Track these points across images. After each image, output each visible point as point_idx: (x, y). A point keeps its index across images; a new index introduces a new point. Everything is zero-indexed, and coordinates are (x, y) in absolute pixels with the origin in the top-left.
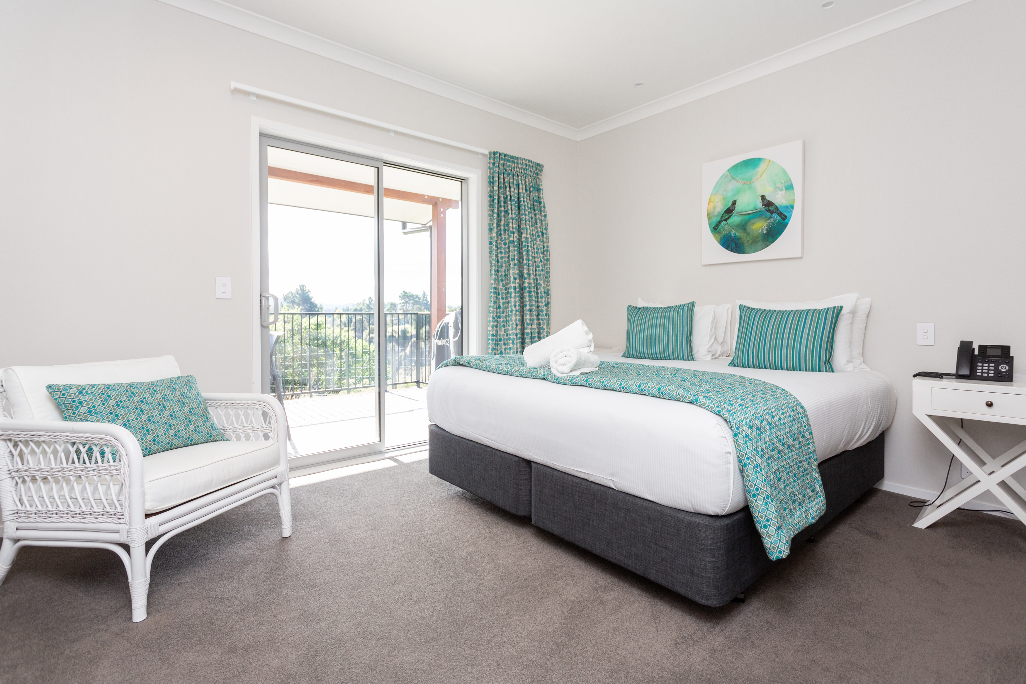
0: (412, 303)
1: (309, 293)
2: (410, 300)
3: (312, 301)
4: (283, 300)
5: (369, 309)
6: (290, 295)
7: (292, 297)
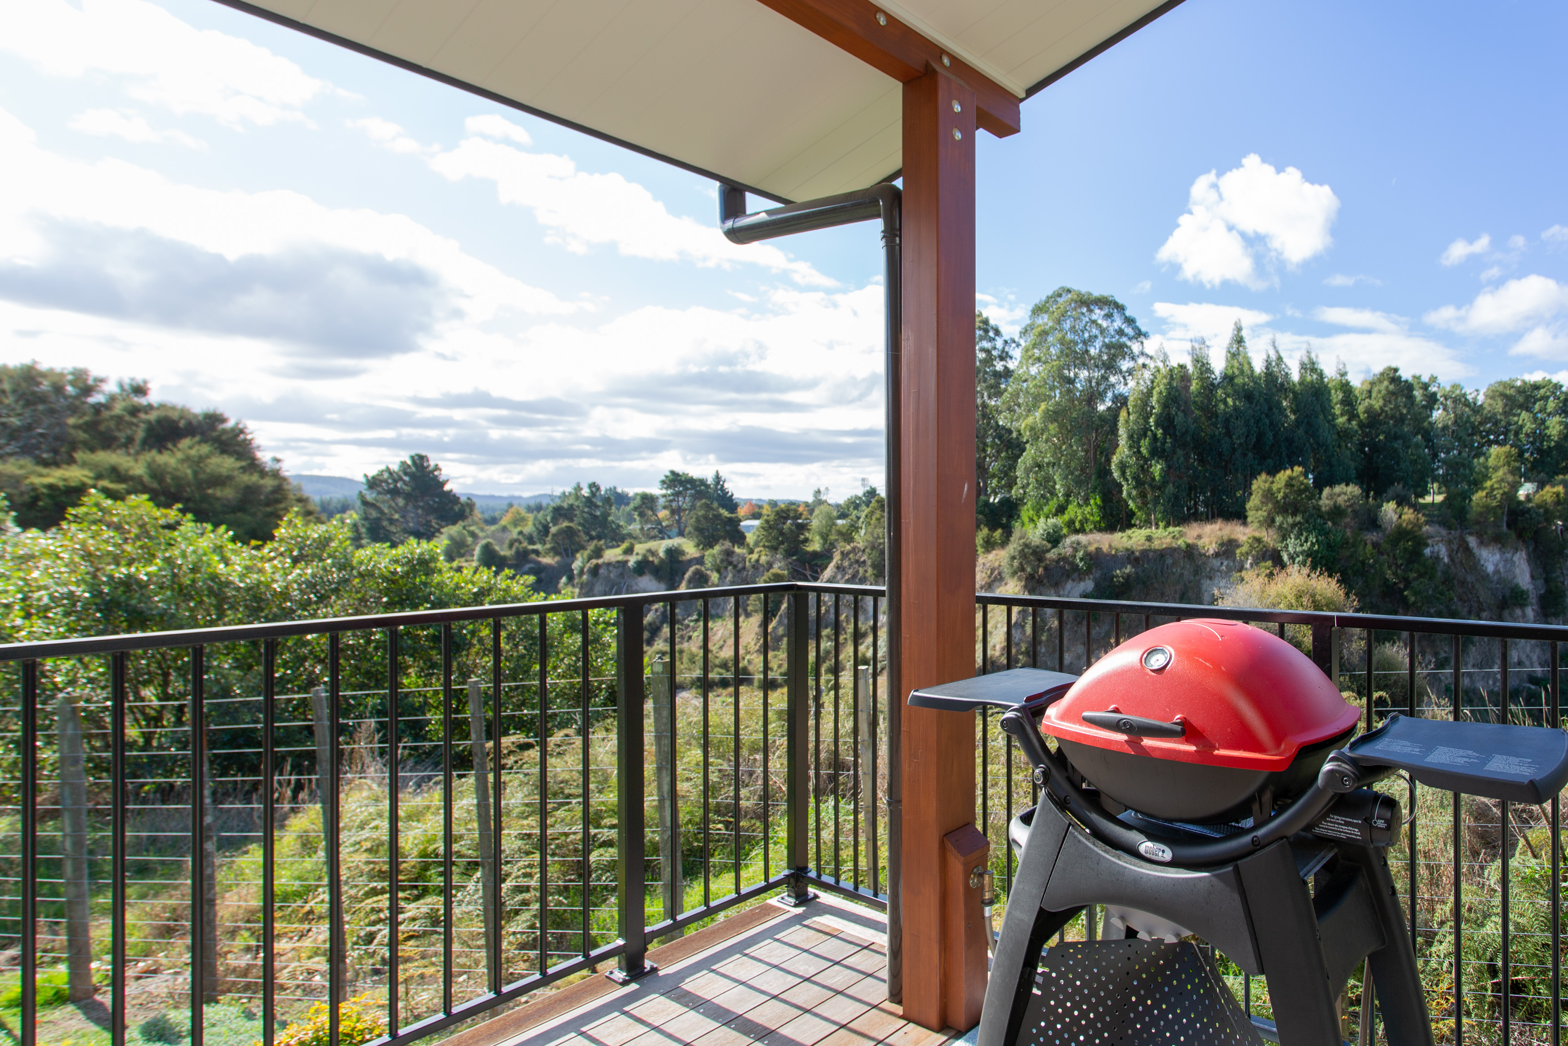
0: (691, 495)
1: (436, 473)
2: (687, 489)
3: (447, 488)
4: (366, 487)
5: (589, 507)
6: (386, 475)
7: (390, 481)
